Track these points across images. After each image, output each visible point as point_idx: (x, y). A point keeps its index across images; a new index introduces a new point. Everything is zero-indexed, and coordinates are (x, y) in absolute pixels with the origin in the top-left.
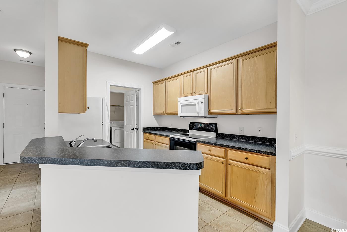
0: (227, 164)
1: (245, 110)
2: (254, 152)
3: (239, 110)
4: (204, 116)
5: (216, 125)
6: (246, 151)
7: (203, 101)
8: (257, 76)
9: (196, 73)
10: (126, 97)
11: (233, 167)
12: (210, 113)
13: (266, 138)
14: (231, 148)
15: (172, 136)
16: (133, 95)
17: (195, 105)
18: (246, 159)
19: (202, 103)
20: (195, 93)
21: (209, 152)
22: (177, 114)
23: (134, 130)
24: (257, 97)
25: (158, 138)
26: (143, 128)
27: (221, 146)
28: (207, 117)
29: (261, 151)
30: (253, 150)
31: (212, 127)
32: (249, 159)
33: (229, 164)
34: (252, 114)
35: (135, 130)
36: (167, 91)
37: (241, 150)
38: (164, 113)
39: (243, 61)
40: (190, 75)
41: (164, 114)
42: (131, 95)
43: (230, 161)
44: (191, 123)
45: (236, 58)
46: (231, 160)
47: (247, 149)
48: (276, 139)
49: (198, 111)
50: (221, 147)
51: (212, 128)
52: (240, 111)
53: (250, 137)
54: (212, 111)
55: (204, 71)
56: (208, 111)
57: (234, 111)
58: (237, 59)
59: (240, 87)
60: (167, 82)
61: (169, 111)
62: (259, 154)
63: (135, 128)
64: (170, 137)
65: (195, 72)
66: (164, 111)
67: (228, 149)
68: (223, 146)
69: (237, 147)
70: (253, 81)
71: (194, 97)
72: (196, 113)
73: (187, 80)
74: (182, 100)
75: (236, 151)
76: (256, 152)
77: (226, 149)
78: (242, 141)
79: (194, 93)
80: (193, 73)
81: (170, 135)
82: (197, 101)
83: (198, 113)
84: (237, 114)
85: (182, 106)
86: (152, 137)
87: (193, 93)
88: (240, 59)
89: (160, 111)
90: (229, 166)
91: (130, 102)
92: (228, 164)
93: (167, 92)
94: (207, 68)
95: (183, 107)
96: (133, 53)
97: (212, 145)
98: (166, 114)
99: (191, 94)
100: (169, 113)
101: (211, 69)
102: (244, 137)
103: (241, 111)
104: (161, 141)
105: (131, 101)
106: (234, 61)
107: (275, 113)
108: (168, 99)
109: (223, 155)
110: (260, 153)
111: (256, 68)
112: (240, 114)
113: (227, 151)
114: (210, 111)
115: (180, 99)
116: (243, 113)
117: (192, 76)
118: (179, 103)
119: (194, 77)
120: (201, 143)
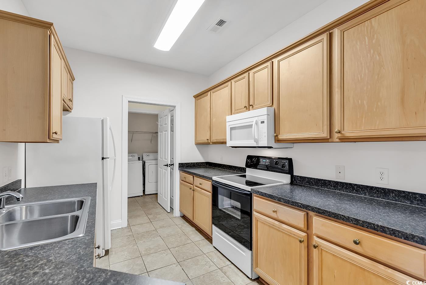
0: (310, 246)
2: (377, 231)
3: (336, 132)
4: (267, 146)
6: (354, 224)
7: (265, 118)
8: (378, 57)
9: (254, 73)
10: (160, 119)
11: (324, 253)
12: (278, 140)
13: (400, 192)
14: (319, 213)
15: (215, 178)
16: (167, 115)
17: (251, 126)
18: (356, 243)
19: (263, 122)
20: (253, 107)
21: (274, 215)
22: (225, 143)
23: (167, 166)
24: (379, 104)
25: (198, 181)
26: (179, 163)
27: (298, 207)
28: (273, 148)
29: (398, 231)
30: (374, 224)
31: (283, 164)
32: (364, 243)
33: (315, 247)
34: (364, 140)
35: (169, 166)
36: (212, 107)
37: (341, 221)
38: (208, 141)
39: (343, 33)
40: (244, 78)
41: (209, 143)
42: (165, 116)
43: (316, 238)
44: (249, 157)
45: (328, 30)
46: (319, 237)
47: (357, 220)
49: (256, 138)
50: (296, 207)
51: (283, 166)
52: (336, 136)
53: (360, 187)
54: (281, 137)
55: (267, 67)
56: (275, 137)
57: (325, 134)
58: (330, 32)
59: (336, 86)
60: (212, 93)
61: (214, 139)
62: (393, 237)
63: (169, 163)
64: (212, 180)
65: (251, 72)
66: (208, 138)
67: (311, 213)
68: (300, 207)
69: (333, 214)
70: (367, 71)
71: (252, 113)
72: (253, 140)
73: (240, 86)
74: (232, 120)
75: (330, 219)
76: (382, 231)
77: (307, 214)
78: (341, 194)
79: (251, 107)
80: (249, 73)
81: (213, 177)
82: (254, 120)
83: (256, 141)
84: (330, 140)
85: (232, 129)
86: (190, 178)
87: (249, 107)
88: (336, 32)
89: (204, 138)
90: (315, 252)
91: (164, 126)
92: (312, 247)
93: (212, 110)
94: (273, 60)
95: (233, 131)
96: (155, 48)
97: (279, 201)
98: (211, 143)
99: (247, 109)
100: (215, 141)
101: (279, 62)
102: (347, 186)
103: (339, 135)
104: (200, 186)
105: (165, 124)
106: (325, 37)
108: (214, 120)
109: (302, 225)
110: (396, 236)
111: (374, 41)
112: (338, 140)
113: (309, 216)
114: (277, 136)
115: (229, 118)
116: (344, 140)
117: (247, 78)
118: (228, 124)
119: (250, 80)
120: (259, 195)
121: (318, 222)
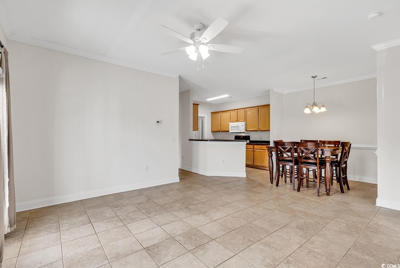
1: (261, 129)
2: (264, 145)
3: (259, 129)
4: (243, 132)
5: (249, 136)
6: (261, 145)
7: (243, 125)
9: (239, 111)
12: (246, 131)
17: (239, 126)
20: (239, 121)
22: (229, 131)
28: (245, 133)
31: (247, 138)
33: (255, 151)
36: (221, 118)
39: (260, 109)
41: (220, 132)
44: (236, 136)
46: (255, 149)
48: (270, 141)
49: (240, 130)
50: (251, 145)
54: (247, 130)
55: (243, 110)
57: (257, 129)
58: (258, 107)
59: (259, 119)
60: (221, 113)
61: (223, 130)
66: (220, 129)
67: (254, 145)
71: (238, 123)
73: (234, 114)
74: (231, 124)
75: (257, 145)
80: (237, 110)
84: (258, 131)
87: (237, 121)
89: (217, 130)
94: (245, 109)
95: (232, 128)
100: (223, 131)
101: (247, 110)
107: (270, 131)
109: (252, 148)
111: (265, 112)
116: (261, 131)
118: (229, 126)
119: (238, 113)
121: (255, 146)
